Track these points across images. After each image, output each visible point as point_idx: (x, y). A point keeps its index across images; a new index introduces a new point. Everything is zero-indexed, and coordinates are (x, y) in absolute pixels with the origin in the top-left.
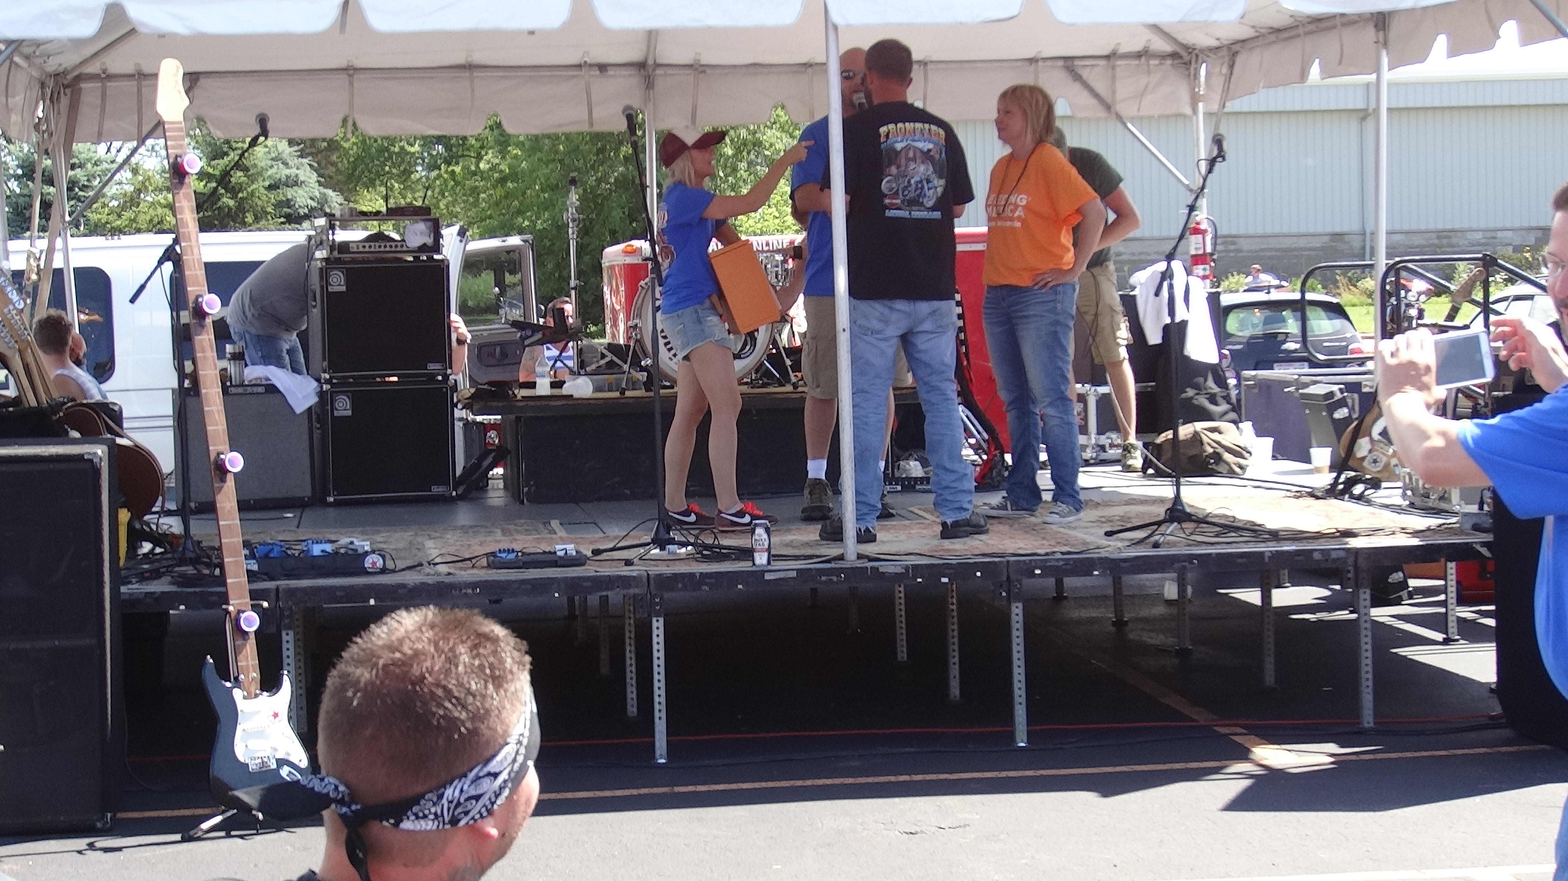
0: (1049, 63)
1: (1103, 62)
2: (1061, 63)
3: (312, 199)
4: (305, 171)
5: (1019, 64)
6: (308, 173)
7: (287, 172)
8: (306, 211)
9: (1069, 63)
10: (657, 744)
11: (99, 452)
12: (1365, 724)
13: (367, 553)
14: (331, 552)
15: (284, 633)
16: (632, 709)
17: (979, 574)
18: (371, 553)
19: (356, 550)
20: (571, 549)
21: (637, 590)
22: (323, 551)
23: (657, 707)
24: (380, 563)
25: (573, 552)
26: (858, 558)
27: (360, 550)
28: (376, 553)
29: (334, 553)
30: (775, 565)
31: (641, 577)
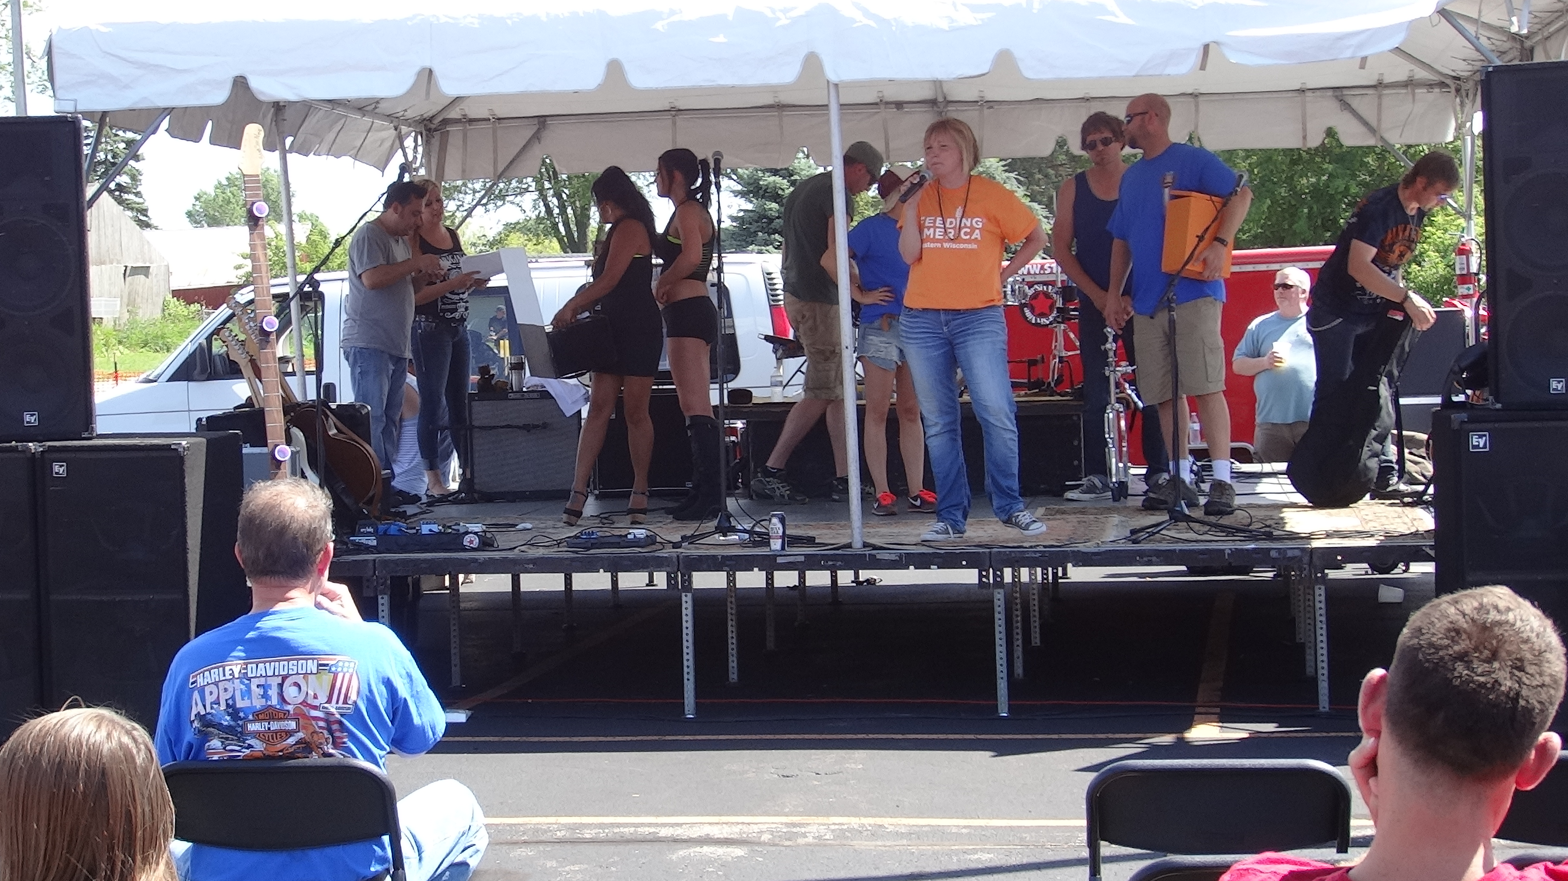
0: (1318, 93)
1: (1370, 92)
2: (1330, 93)
5: (1290, 94)
9: (1338, 93)
10: (686, 702)
11: (184, 443)
12: (1321, 709)
13: (467, 533)
14: (437, 531)
15: (380, 597)
16: (733, 676)
17: (964, 563)
18: (471, 533)
19: (458, 530)
20: (640, 533)
21: (668, 569)
22: (430, 530)
23: (686, 670)
24: (476, 542)
25: (642, 536)
26: (864, 546)
27: (462, 531)
28: (476, 533)
29: (440, 532)
30: (789, 550)
31: (671, 557)
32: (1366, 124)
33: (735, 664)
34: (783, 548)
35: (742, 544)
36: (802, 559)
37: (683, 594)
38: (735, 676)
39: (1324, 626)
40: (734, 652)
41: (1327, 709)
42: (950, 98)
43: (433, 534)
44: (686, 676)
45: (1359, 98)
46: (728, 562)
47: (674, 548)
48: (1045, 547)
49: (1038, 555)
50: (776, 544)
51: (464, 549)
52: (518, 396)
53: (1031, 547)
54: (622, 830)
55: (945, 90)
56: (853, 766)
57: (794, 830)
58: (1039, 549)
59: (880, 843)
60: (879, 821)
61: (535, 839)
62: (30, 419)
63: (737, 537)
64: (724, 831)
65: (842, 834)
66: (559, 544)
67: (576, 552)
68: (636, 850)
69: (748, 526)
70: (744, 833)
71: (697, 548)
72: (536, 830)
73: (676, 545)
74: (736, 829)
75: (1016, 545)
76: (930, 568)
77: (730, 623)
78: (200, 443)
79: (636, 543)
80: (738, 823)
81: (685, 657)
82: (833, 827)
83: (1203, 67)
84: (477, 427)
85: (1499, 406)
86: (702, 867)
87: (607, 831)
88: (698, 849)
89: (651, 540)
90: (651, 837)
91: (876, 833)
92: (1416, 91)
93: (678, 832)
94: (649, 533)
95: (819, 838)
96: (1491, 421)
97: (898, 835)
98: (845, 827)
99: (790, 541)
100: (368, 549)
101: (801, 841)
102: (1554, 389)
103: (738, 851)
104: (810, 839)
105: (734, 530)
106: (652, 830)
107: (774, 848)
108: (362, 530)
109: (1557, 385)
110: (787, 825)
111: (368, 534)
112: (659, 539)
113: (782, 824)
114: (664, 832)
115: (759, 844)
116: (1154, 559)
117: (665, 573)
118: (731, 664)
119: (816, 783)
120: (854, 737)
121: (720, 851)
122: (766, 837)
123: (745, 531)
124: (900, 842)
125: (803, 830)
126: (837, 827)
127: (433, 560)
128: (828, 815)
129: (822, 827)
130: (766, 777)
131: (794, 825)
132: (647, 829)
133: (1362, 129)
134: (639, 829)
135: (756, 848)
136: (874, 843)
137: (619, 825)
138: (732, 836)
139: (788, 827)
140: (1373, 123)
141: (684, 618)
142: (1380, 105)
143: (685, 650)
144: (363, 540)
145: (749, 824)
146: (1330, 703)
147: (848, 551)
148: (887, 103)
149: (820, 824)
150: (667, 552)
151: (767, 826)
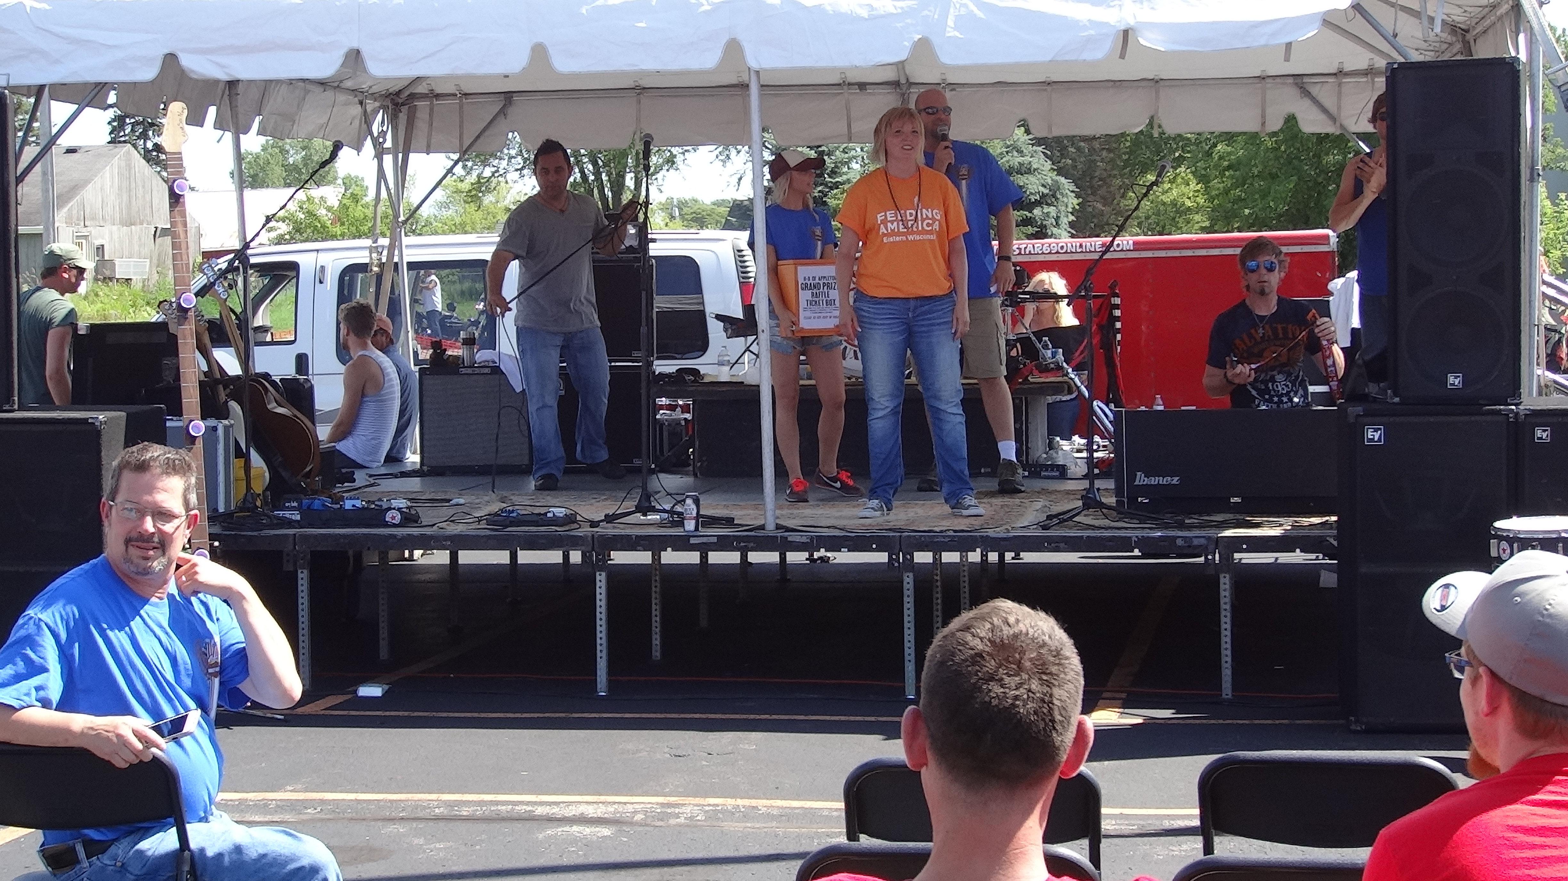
0: (1278, 80)
1: (1331, 80)
2: (1290, 80)
3: (1043, 186)
4: (1039, 159)
5: (1251, 81)
6: (1042, 161)
7: (1021, 159)
8: (1038, 197)
9: (1299, 80)
10: (598, 679)
11: (101, 417)
12: (1224, 696)
13: (390, 509)
14: (360, 506)
15: (299, 571)
16: (657, 653)
17: (874, 546)
18: (394, 509)
19: (381, 506)
20: (560, 512)
21: (583, 548)
22: (354, 506)
23: (599, 648)
24: (398, 518)
25: (561, 515)
26: (777, 529)
27: (385, 506)
28: (399, 509)
29: (363, 508)
30: (703, 531)
31: (586, 536)
32: (1325, 111)
33: (658, 642)
34: (697, 529)
35: (660, 524)
36: (715, 540)
37: (598, 573)
38: (658, 654)
39: (1229, 614)
40: (658, 630)
41: (1230, 696)
42: (912, 80)
43: (356, 510)
44: (599, 654)
45: (1319, 86)
46: (642, 542)
47: (591, 527)
48: (955, 531)
49: (947, 540)
50: (690, 525)
51: (386, 525)
52: (469, 371)
53: (941, 532)
54: (499, 807)
55: (907, 72)
56: (747, 747)
57: (669, 811)
58: (949, 533)
59: (749, 825)
60: (753, 802)
61: (412, 816)
63: (658, 517)
64: (599, 811)
65: (714, 815)
66: (479, 521)
67: (496, 530)
68: (506, 828)
69: (667, 507)
70: (619, 812)
71: (614, 528)
72: (417, 805)
73: (594, 524)
74: (611, 809)
75: (927, 529)
76: (840, 551)
77: (654, 602)
78: (119, 418)
79: (555, 521)
80: (615, 803)
81: (599, 635)
82: (707, 808)
85: (1397, 400)
86: (566, 846)
87: (484, 808)
88: (567, 828)
89: (570, 519)
90: (526, 815)
91: (749, 814)
92: (1376, 79)
93: (555, 811)
94: (569, 512)
95: (691, 818)
96: (1385, 415)
97: (769, 817)
98: (720, 808)
99: (704, 521)
100: (290, 524)
101: (673, 821)
102: (1451, 384)
103: (606, 831)
104: (682, 820)
105: (654, 510)
106: (529, 808)
107: (641, 829)
108: (287, 504)
109: (1454, 380)
110: (663, 805)
111: (293, 509)
112: (579, 518)
113: (657, 804)
114: (540, 811)
115: (631, 824)
116: (1062, 545)
117: (580, 552)
118: (654, 642)
119: (704, 763)
120: (758, 717)
121: (587, 830)
122: (639, 817)
123: (664, 511)
124: (769, 825)
125: (677, 810)
126: (711, 808)
127: (352, 535)
128: (706, 796)
129: (696, 808)
130: (658, 756)
131: (669, 805)
132: (525, 807)
133: (1322, 117)
134: (517, 808)
135: (624, 828)
136: (743, 824)
137: (497, 803)
138: (606, 815)
139: (663, 807)
140: (1333, 110)
141: (598, 597)
142: (1340, 93)
143: (598, 628)
144: (287, 514)
145: (625, 803)
146: (1233, 690)
147: (761, 533)
148: (849, 84)
149: (695, 805)
150: (585, 530)
151: (642, 806)
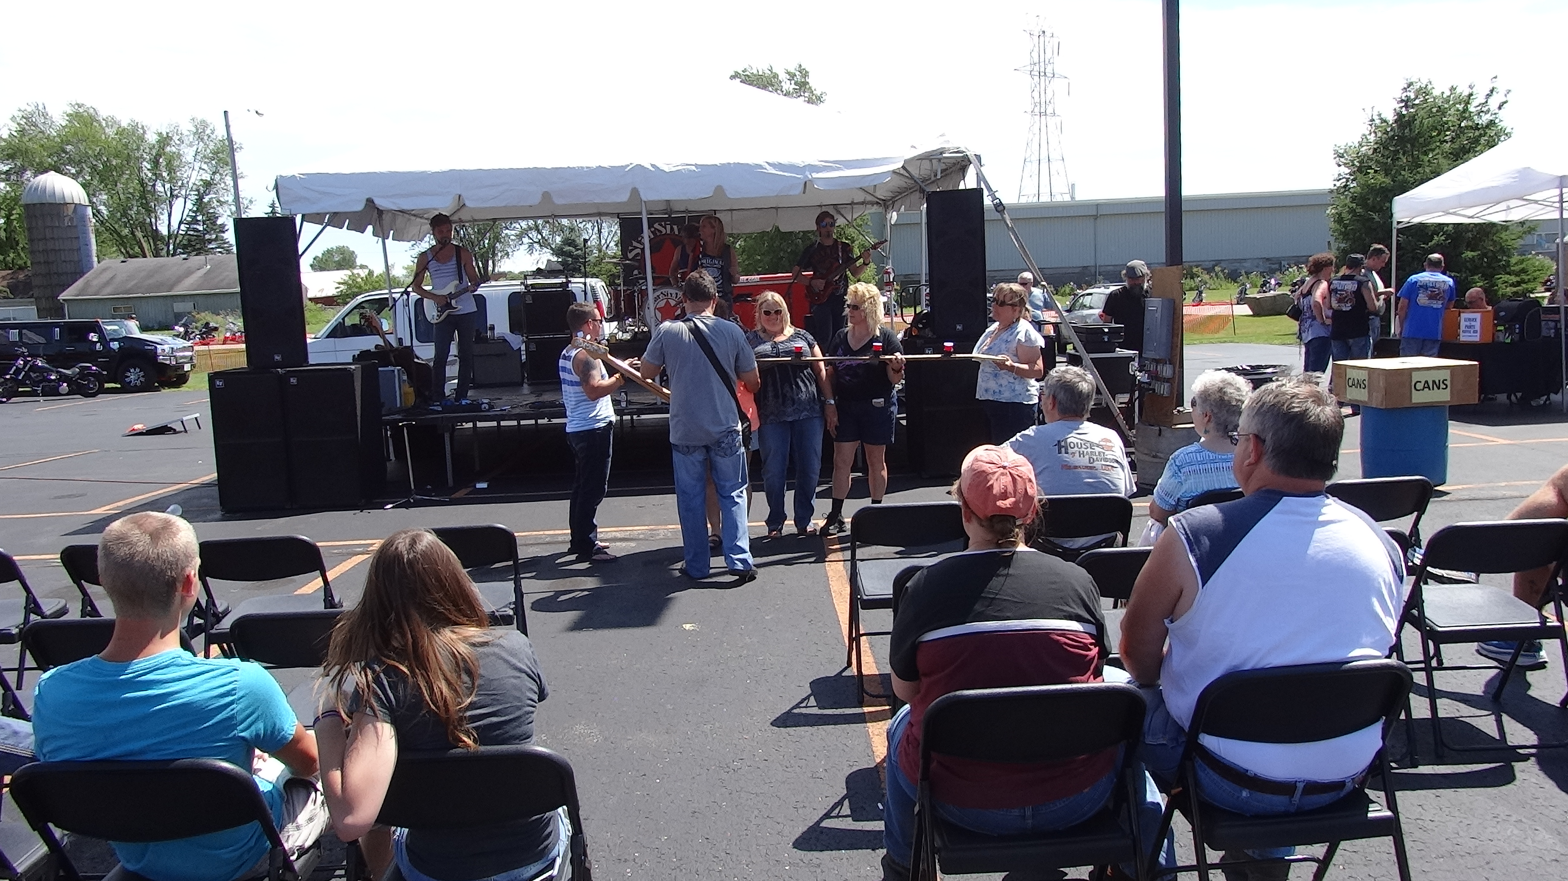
11: (353, 367)
13: (483, 404)
24: (487, 407)
27: (480, 402)
28: (486, 403)
30: (629, 407)
32: (847, 220)
34: (626, 406)
36: (635, 410)
45: (844, 209)
51: (482, 411)
52: (493, 341)
62: (278, 358)
66: (526, 407)
74: (628, 533)
78: (357, 367)
83: (804, 193)
84: (476, 356)
85: (935, 336)
95: (665, 535)
99: (629, 402)
100: (438, 412)
101: (658, 537)
102: (958, 329)
104: (661, 537)
109: (959, 327)
110: (650, 530)
111: (438, 405)
113: (647, 530)
119: (655, 509)
121: (624, 544)
122: (641, 536)
125: (657, 532)
130: (632, 507)
131: (653, 530)
135: (640, 542)
138: (626, 537)
140: (850, 219)
142: (852, 212)
144: (435, 408)
145: (632, 530)
147: (655, 406)
